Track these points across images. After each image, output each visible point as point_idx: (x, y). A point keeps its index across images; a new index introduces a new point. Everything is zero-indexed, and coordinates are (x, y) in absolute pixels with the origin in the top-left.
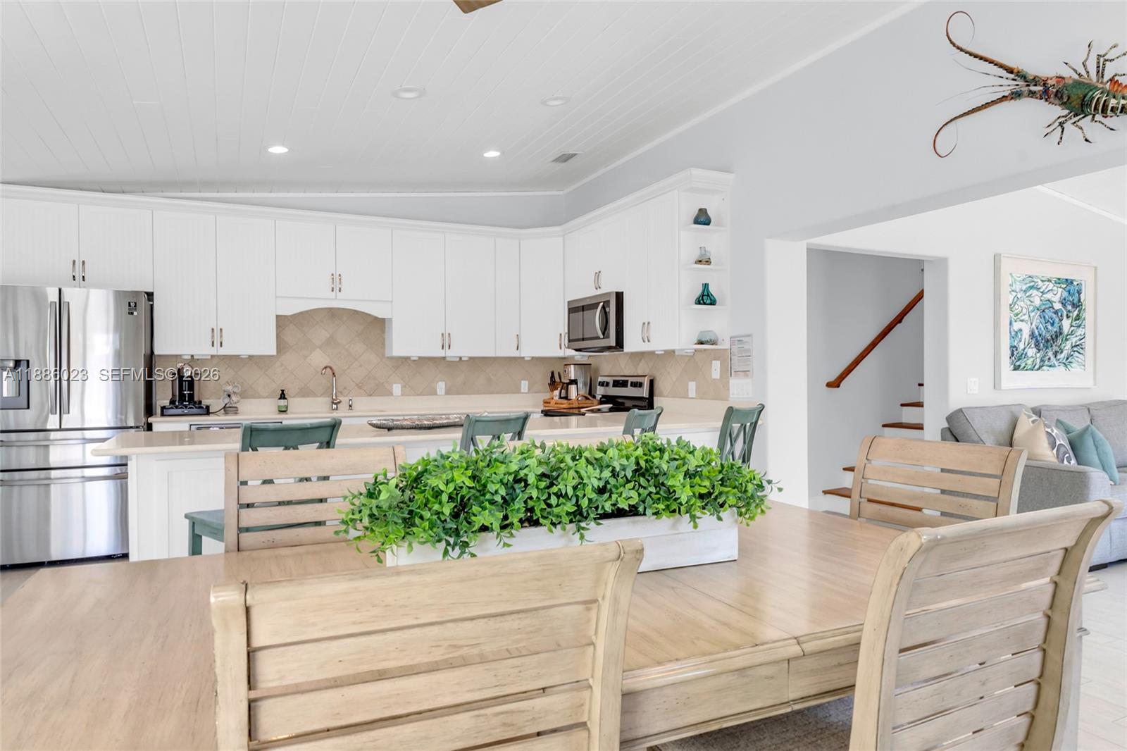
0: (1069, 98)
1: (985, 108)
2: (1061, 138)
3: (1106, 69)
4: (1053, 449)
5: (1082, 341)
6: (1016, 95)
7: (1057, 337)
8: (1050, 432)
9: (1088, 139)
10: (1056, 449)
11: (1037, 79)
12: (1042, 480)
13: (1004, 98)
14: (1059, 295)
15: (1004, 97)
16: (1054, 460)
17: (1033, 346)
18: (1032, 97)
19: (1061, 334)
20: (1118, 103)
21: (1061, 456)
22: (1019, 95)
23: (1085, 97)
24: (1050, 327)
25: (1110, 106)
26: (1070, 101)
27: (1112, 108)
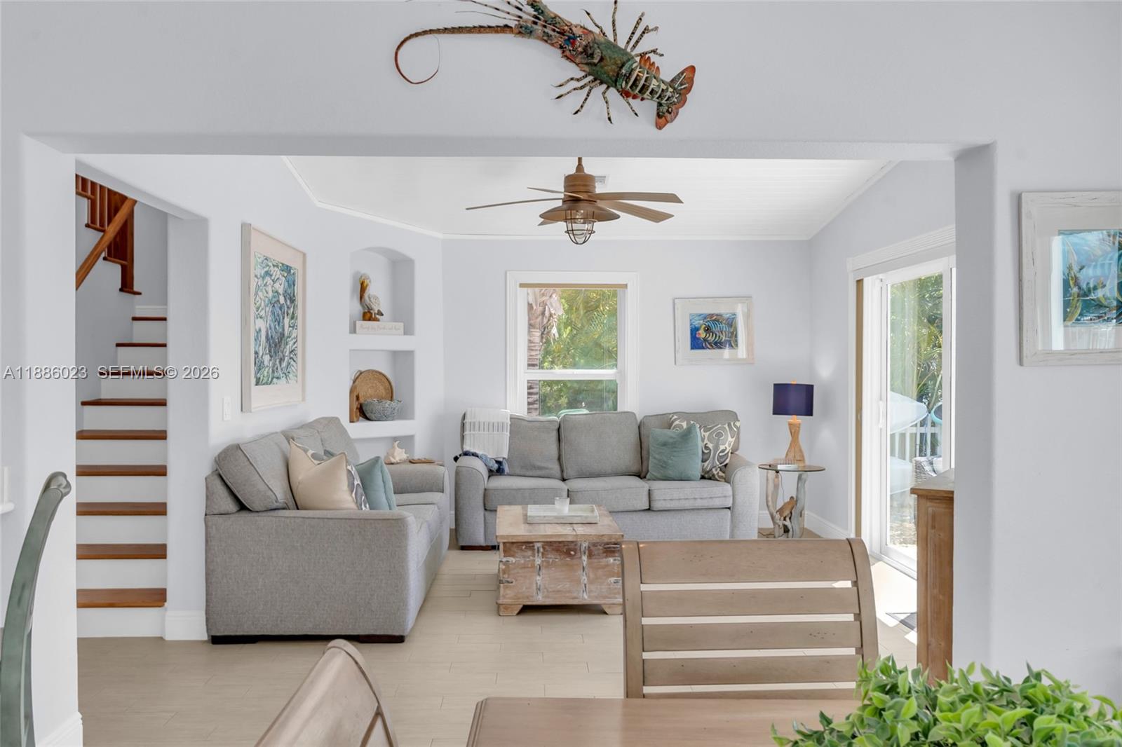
0: (602, 59)
1: (480, 32)
2: (582, 106)
3: (643, 39)
4: (352, 491)
5: (296, 345)
6: (523, 31)
7: (281, 340)
8: (350, 469)
9: (612, 118)
10: (354, 493)
11: (557, 19)
12: (353, 535)
13: (506, 28)
14: (283, 285)
15: (506, 26)
16: (353, 506)
17: (267, 352)
18: (546, 41)
19: (284, 335)
20: (659, 86)
21: (359, 499)
22: (531, 32)
23: (623, 65)
24: (277, 327)
25: (652, 86)
26: (602, 64)
27: (653, 90)
